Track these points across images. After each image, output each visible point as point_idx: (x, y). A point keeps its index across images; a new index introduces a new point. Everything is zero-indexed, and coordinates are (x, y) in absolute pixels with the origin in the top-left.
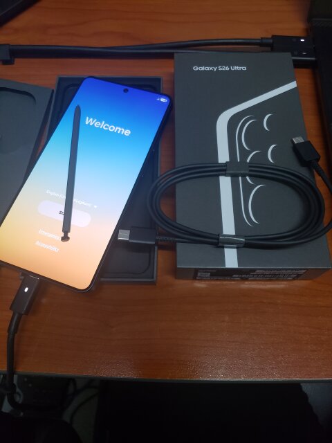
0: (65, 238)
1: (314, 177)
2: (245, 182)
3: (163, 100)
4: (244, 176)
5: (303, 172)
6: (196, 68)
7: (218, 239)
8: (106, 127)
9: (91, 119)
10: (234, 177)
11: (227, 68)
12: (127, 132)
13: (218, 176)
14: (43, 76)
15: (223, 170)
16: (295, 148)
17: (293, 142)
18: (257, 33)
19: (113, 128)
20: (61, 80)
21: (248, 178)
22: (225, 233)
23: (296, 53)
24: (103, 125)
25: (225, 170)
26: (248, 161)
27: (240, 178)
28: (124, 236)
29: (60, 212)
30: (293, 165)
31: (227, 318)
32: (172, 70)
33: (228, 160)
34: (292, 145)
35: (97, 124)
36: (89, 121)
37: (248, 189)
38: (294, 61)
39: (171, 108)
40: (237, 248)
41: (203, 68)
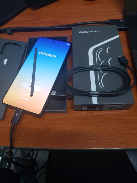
0: (32, 95)
1: (127, 70)
2: (100, 72)
3: (68, 44)
4: (99, 70)
5: (122, 68)
6: (80, 32)
7: (89, 93)
8: (47, 55)
9: (41, 52)
10: (95, 71)
11: (92, 32)
12: (55, 56)
13: (89, 70)
14: (24, 38)
15: (91, 68)
16: (119, 59)
17: (118, 57)
18: (104, 19)
19: (49, 55)
20: (30, 39)
21: (101, 71)
22: (92, 91)
23: (119, 25)
24: (46, 54)
25: (92, 68)
26: (101, 65)
27: (98, 71)
28: (54, 93)
29: (30, 86)
30: (118, 65)
31: (95, 125)
32: (71, 34)
33: (93, 64)
34: (118, 58)
35: (43, 54)
36: (41, 53)
37: (101, 75)
38: (118, 28)
39: (71, 47)
40: (97, 96)
41: (83, 32)
